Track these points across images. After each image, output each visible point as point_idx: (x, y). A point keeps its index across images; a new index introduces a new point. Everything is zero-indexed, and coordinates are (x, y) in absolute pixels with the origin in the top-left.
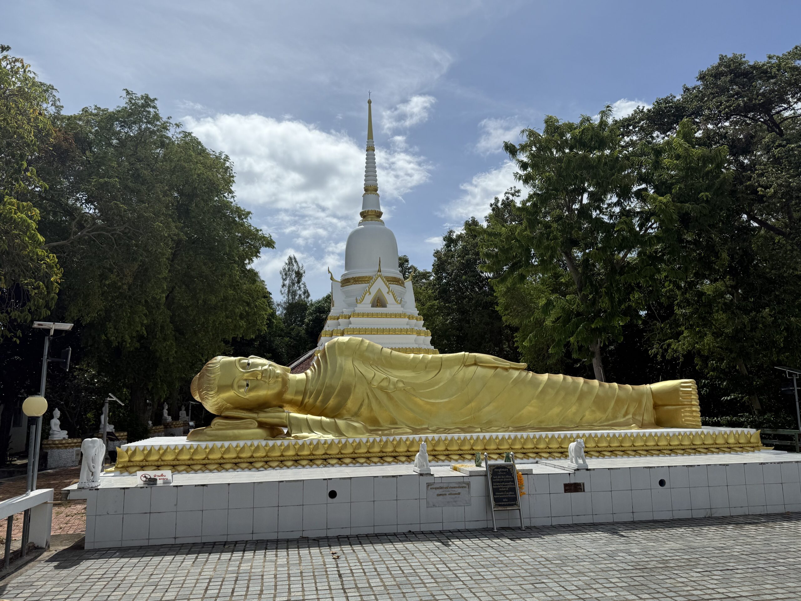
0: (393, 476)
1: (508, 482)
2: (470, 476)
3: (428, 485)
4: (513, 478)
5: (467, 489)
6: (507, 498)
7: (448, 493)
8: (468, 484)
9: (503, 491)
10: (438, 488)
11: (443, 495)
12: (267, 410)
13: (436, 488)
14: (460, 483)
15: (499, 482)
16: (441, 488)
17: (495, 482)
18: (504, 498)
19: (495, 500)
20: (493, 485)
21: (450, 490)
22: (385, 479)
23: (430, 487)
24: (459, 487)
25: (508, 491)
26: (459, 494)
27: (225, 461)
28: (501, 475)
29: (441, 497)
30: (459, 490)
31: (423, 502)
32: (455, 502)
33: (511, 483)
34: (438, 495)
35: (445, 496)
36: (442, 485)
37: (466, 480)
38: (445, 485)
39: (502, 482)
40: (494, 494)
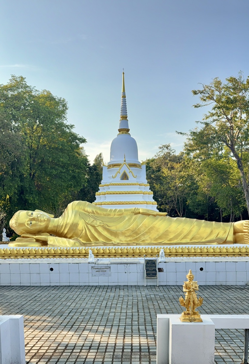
0: (77, 263)
1: (153, 267)
2: (111, 264)
3: (92, 267)
4: (156, 265)
5: (109, 269)
6: (152, 274)
7: (101, 271)
8: (110, 267)
9: (151, 271)
10: (96, 269)
11: (98, 271)
12: (42, 234)
13: (95, 269)
14: (106, 267)
15: (149, 267)
16: (98, 268)
17: (147, 267)
18: (151, 273)
19: (147, 274)
20: (146, 268)
21: (101, 269)
22: (73, 264)
23: (93, 268)
24: (106, 268)
25: (152, 271)
26: (106, 271)
27: (18, 255)
28: (150, 264)
29: (98, 272)
30: (106, 270)
31: (91, 275)
32: (104, 274)
33: (154, 267)
34: (96, 271)
35: (99, 272)
36: (98, 267)
37: (109, 265)
38: (100, 268)
39: (150, 267)
40: (147, 272)
